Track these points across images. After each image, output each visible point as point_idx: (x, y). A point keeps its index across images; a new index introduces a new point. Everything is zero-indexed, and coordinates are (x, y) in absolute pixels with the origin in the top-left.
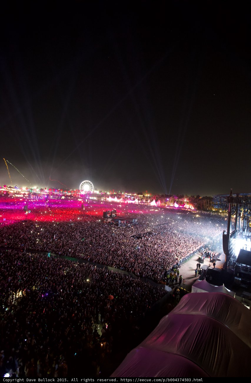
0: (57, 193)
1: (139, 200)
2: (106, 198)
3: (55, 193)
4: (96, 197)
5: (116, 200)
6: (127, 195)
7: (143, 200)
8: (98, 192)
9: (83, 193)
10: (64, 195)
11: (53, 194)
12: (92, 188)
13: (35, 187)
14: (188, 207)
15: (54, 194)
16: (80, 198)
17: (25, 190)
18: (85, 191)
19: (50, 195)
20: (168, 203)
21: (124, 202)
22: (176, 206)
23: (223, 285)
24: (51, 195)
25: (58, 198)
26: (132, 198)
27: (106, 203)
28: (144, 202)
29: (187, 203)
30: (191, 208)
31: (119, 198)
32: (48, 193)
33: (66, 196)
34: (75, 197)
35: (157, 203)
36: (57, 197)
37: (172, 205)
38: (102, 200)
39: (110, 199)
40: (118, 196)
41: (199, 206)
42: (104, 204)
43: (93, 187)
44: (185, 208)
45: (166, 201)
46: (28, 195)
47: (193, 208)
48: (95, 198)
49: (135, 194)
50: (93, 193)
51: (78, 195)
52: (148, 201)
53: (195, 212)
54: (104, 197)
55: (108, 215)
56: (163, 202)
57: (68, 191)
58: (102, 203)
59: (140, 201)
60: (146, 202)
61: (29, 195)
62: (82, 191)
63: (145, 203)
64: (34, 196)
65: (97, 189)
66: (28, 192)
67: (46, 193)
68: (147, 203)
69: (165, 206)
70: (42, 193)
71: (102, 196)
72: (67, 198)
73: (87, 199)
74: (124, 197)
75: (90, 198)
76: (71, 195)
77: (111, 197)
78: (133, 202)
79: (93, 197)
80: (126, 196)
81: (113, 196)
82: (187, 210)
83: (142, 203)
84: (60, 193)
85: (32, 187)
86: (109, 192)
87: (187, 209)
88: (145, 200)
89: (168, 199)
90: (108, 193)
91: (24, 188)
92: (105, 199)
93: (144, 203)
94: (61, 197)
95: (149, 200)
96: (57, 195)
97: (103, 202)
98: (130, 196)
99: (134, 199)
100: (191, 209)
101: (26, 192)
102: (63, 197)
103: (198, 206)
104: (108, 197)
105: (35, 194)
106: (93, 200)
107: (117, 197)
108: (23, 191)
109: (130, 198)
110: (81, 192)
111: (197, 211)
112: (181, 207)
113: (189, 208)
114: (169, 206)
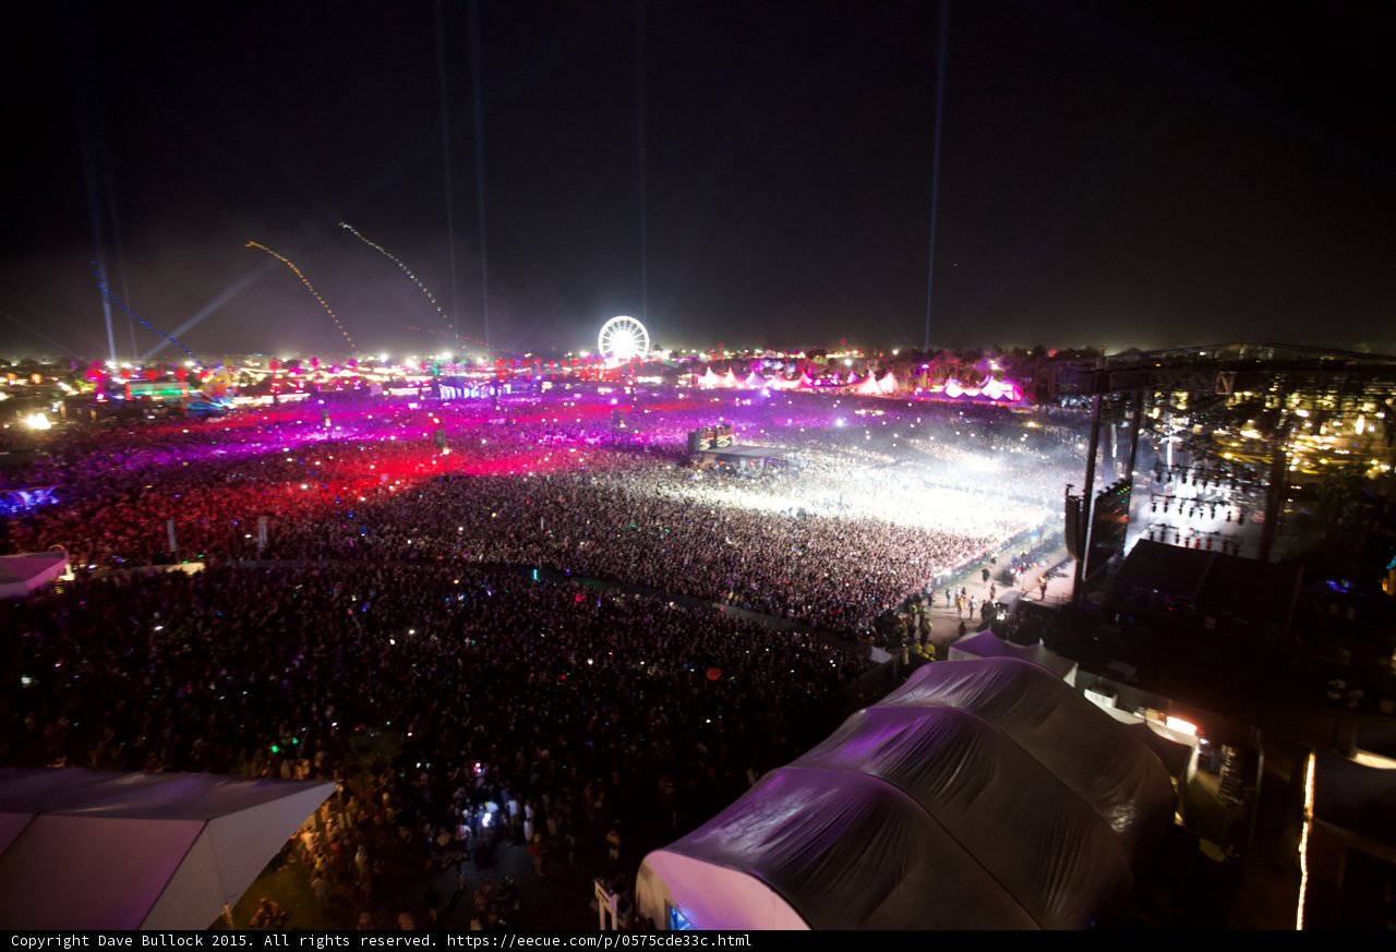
0: (525, 370)
1: (813, 377)
2: (696, 375)
3: (516, 371)
4: (659, 375)
5: (729, 380)
6: (771, 360)
7: (829, 376)
8: (664, 355)
9: (612, 364)
10: (546, 378)
11: (510, 378)
12: (643, 344)
13: (445, 356)
14: (996, 395)
15: (513, 375)
16: (605, 385)
17: (417, 369)
18: (618, 355)
19: (502, 381)
20: (924, 380)
21: (759, 387)
22: (954, 389)
23: (1038, 642)
24: (506, 382)
25: (530, 388)
26: (791, 370)
27: (698, 395)
28: (835, 382)
29: (998, 376)
30: (1010, 396)
31: (741, 375)
32: (494, 375)
33: (557, 380)
34: (586, 382)
35: (882, 382)
36: (526, 386)
37: (937, 389)
38: (682, 383)
39: (709, 381)
40: (737, 366)
41: (1043, 385)
42: (690, 400)
43: (647, 340)
44: (989, 399)
45: (919, 372)
46: (429, 389)
47: (1018, 397)
48: (657, 380)
49: (802, 355)
50: (649, 363)
51: (598, 371)
52: (851, 379)
53: (1026, 412)
54: (687, 373)
55: (705, 444)
56: (904, 379)
57: (559, 358)
58: (681, 396)
59: (818, 382)
60: (841, 382)
61: (434, 385)
62: (609, 355)
63: (839, 385)
64: (452, 389)
65: (662, 347)
66: (427, 374)
67: (487, 376)
68: (843, 386)
69: (911, 393)
70: (474, 375)
71: (683, 369)
72: (561, 385)
73: (628, 386)
74: (761, 368)
75: (641, 380)
76: (572, 373)
77: (714, 371)
78: (793, 385)
79: (650, 375)
80: (767, 364)
81: (719, 367)
82: (993, 403)
83: (828, 389)
84: (534, 367)
85: (434, 355)
86: (706, 353)
87: (992, 399)
88: (835, 377)
89: (925, 366)
90: (703, 356)
91: (412, 362)
92: (694, 381)
93: (833, 385)
94: (541, 388)
95: (852, 374)
96: (525, 378)
97: (683, 390)
98: (782, 360)
99: (796, 376)
100: (1009, 400)
101: (421, 374)
102: (547, 385)
103: (1038, 388)
104: (703, 374)
105: (452, 382)
106: (650, 388)
107: (733, 369)
108: (410, 372)
109: (781, 370)
110: (606, 360)
111: (1033, 404)
112: (971, 397)
113: (1004, 398)
114: (926, 393)
